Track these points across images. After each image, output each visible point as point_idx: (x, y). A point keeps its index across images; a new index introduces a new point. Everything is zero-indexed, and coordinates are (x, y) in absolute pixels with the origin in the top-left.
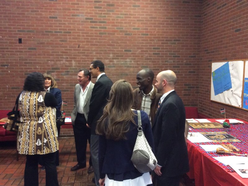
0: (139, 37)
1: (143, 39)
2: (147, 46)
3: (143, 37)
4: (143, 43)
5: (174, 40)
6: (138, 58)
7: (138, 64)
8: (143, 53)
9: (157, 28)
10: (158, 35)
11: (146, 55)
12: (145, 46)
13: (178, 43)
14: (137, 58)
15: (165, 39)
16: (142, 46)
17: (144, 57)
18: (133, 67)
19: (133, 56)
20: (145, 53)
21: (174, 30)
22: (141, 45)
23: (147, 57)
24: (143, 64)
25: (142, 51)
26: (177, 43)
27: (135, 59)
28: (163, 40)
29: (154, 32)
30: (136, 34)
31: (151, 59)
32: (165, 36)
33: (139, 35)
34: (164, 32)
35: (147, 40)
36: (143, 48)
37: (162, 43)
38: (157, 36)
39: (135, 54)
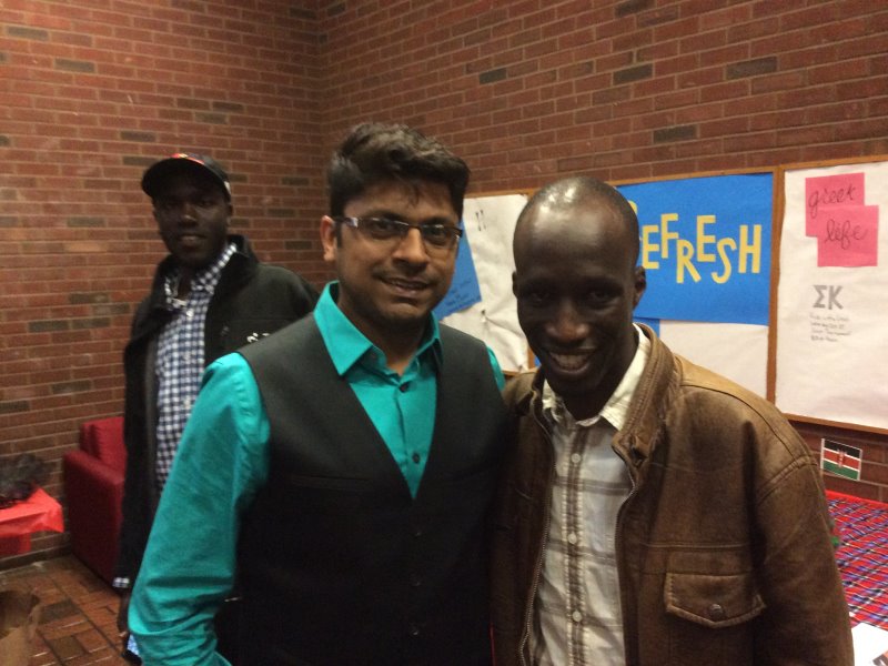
0: (43, 74)
1: (66, 85)
2: (91, 121)
3: (68, 79)
4: (69, 106)
5: (217, 105)
6: (49, 180)
7: (48, 208)
8: (76, 156)
9: (134, 43)
10: (142, 73)
11: (92, 165)
12: (80, 120)
13: (233, 120)
14: (43, 177)
15: (175, 97)
16: (64, 118)
17: (79, 172)
18: (26, 224)
19: (22, 169)
20: (85, 157)
21: (213, 58)
22: (62, 116)
23: (96, 173)
24: (77, 208)
25: (67, 145)
26: (227, 120)
27: (31, 183)
28: (168, 101)
29: (121, 58)
30: (29, 61)
31: (118, 184)
32: (174, 82)
33: (46, 63)
34: (171, 65)
35: (90, 94)
36: (73, 130)
37: (164, 114)
38: (135, 78)
39: (30, 156)
